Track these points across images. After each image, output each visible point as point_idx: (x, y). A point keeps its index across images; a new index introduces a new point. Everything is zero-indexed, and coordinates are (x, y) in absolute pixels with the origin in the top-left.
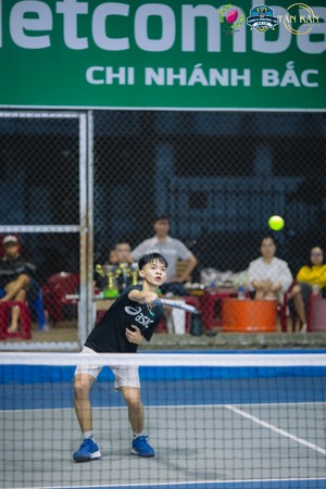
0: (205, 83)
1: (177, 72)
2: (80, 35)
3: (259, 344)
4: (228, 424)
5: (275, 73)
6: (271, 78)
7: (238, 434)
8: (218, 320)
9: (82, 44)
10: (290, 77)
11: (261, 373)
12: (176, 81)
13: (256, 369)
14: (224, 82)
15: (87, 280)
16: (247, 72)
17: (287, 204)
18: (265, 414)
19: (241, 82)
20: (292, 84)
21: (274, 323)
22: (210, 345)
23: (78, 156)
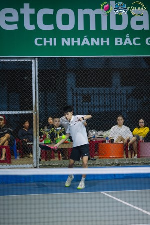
0: (89, 45)
1: (76, 40)
2: (31, 24)
3: (116, 164)
4: (102, 200)
5: (121, 40)
6: (119, 42)
7: (107, 205)
8: (97, 153)
9: (33, 28)
10: (128, 41)
11: (117, 177)
12: (76, 44)
13: (115, 175)
14: (98, 44)
15: (37, 136)
16: (108, 39)
17: (127, 99)
18: (119, 195)
19: (105, 44)
20: (129, 44)
21: (123, 154)
22: (94, 165)
23: (32, 79)
